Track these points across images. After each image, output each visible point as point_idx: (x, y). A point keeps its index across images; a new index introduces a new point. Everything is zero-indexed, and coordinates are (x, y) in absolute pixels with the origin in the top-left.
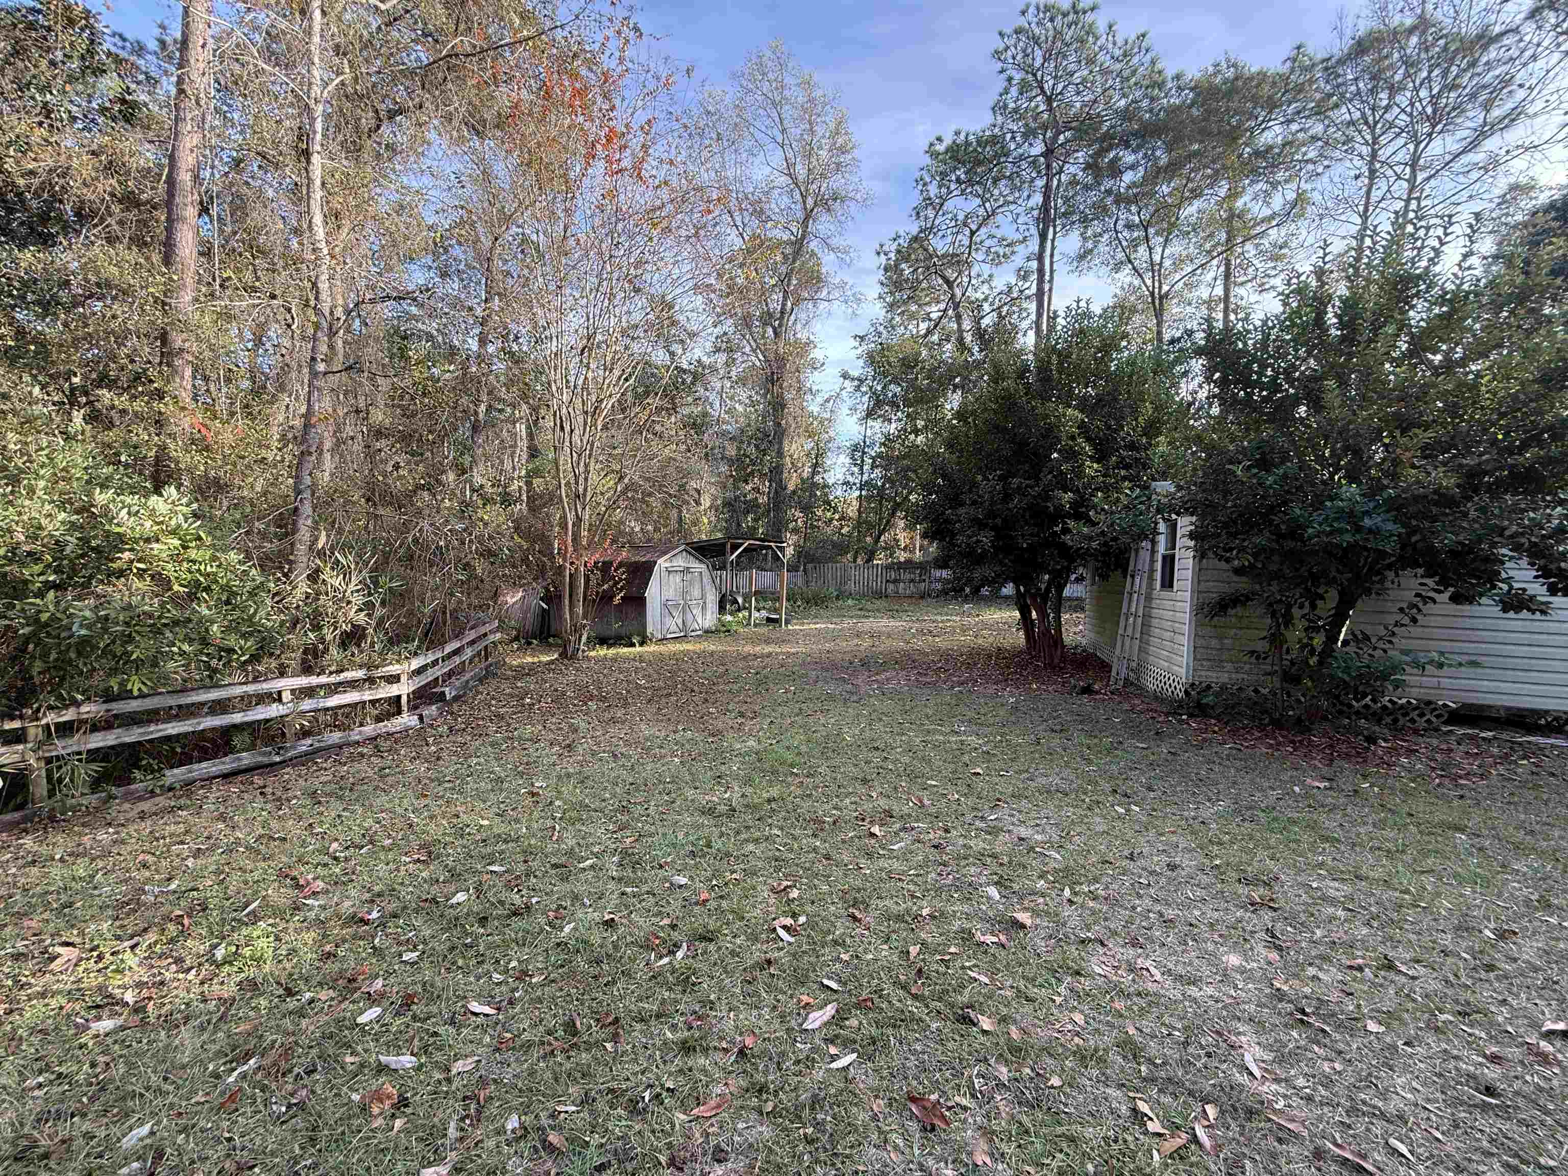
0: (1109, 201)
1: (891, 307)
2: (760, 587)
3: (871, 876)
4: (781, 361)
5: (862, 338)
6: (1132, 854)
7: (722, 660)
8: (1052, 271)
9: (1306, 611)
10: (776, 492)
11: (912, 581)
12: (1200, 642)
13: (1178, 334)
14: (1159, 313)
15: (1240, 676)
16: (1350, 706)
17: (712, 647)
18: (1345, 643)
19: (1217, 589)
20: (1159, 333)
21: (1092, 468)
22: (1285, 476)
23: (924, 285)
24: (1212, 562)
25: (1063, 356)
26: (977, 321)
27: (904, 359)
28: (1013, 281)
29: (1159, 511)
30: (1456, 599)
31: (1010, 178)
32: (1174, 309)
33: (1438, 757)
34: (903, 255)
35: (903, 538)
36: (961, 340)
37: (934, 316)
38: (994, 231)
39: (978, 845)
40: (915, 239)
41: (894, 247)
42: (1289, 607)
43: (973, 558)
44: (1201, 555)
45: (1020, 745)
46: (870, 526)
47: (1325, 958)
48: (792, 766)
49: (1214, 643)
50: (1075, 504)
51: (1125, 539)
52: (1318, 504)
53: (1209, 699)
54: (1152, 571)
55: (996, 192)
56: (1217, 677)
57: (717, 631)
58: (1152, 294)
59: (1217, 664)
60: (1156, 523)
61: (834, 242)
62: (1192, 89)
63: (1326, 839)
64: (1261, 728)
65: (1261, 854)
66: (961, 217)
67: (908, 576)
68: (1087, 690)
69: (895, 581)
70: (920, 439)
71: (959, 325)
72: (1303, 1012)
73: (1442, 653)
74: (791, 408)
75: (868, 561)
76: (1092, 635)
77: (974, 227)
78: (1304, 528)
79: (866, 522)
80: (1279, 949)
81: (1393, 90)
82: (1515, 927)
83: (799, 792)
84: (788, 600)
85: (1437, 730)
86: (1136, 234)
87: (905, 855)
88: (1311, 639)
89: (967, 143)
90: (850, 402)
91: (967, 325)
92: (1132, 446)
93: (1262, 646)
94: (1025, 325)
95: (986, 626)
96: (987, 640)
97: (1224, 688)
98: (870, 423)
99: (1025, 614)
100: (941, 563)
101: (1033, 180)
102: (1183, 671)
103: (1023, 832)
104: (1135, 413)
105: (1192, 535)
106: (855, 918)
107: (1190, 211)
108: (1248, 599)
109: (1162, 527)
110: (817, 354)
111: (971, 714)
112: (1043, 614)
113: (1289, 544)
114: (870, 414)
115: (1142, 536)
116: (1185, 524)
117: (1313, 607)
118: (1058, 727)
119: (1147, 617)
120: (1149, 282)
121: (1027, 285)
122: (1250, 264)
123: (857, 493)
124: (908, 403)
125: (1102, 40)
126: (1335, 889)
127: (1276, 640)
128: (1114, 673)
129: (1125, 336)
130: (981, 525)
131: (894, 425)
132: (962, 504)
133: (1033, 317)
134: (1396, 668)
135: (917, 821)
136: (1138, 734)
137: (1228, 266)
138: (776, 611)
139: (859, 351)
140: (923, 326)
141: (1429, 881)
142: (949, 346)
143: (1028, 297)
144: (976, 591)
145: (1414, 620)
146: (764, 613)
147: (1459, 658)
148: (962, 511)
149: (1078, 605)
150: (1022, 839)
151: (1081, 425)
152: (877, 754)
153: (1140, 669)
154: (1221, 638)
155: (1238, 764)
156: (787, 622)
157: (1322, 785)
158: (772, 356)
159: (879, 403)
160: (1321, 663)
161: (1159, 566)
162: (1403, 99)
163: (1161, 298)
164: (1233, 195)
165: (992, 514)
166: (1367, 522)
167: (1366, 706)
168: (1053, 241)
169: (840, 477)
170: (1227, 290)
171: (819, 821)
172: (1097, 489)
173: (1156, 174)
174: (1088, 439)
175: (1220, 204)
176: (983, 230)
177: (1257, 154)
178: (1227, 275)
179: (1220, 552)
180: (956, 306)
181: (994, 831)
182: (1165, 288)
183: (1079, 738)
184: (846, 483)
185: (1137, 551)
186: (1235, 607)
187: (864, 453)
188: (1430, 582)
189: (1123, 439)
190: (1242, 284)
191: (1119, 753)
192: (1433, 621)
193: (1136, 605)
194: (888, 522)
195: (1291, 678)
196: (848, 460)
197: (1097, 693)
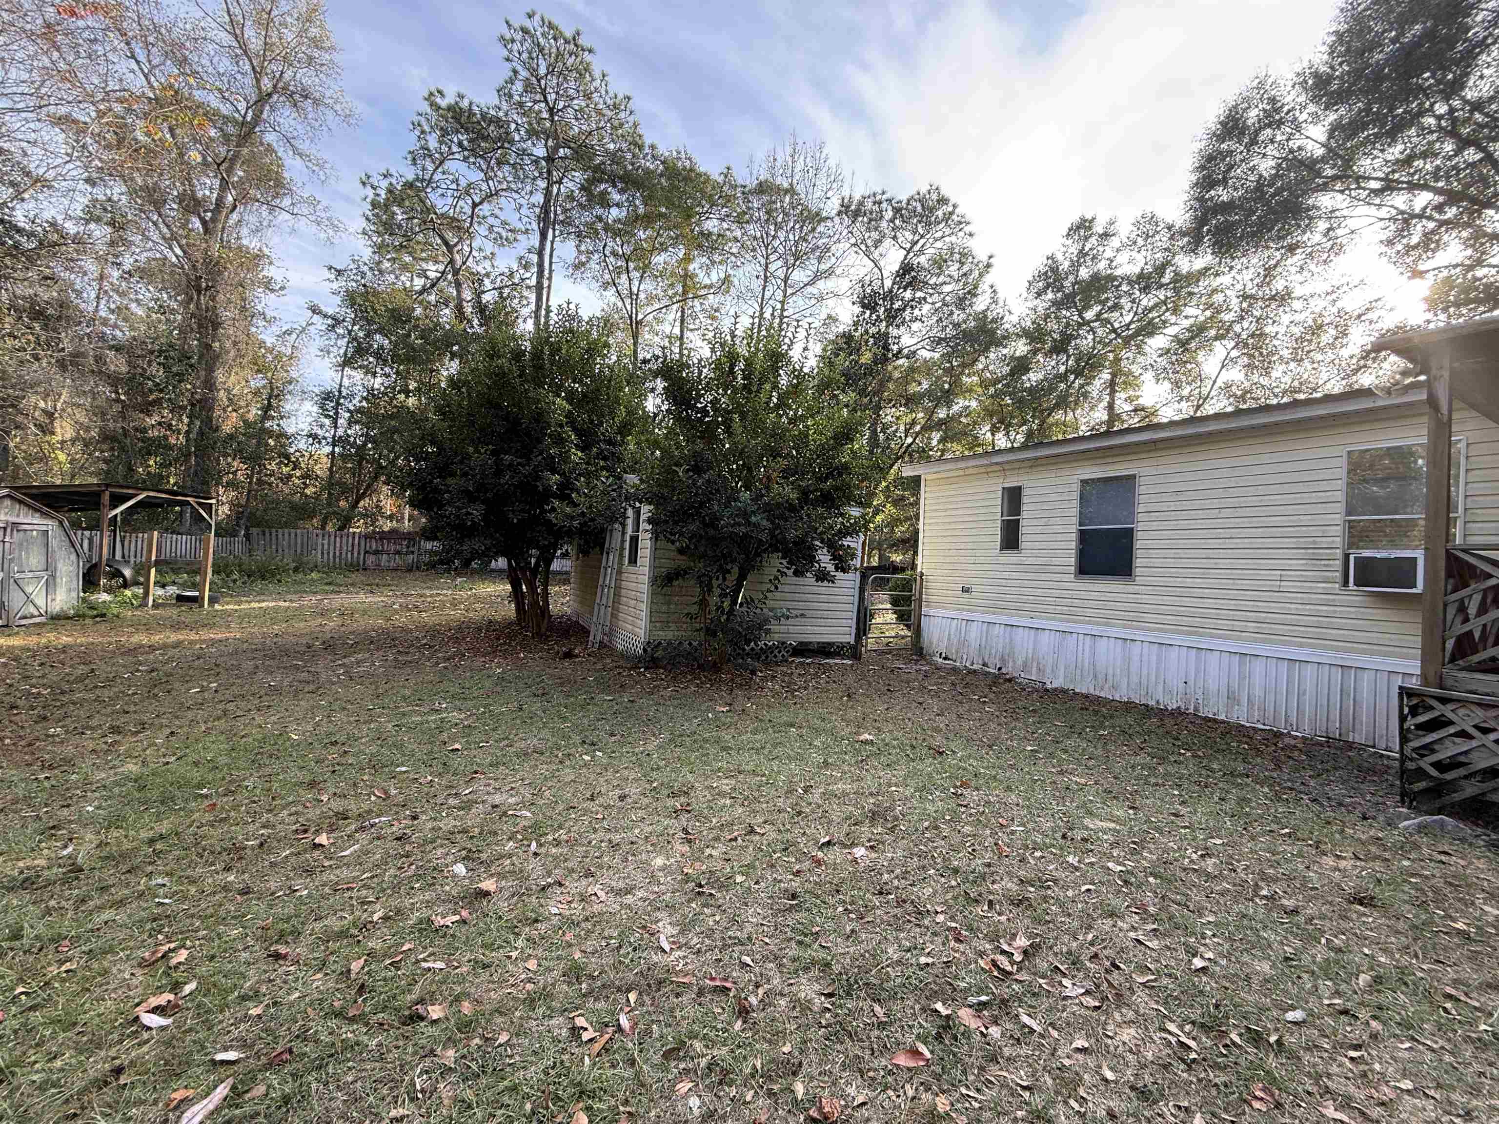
0: (599, 226)
1: (380, 249)
2: (166, 554)
3: (309, 896)
4: (214, 267)
5: (339, 272)
6: (592, 796)
7: (85, 656)
8: (551, 271)
9: (720, 582)
10: (201, 433)
11: (398, 553)
12: (655, 607)
13: (648, 357)
14: (635, 336)
15: (679, 633)
16: (744, 650)
17: (65, 640)
18: (741, 605)
19: (668, 565)
20: (635, 352)
21: (577, 455)
22: (709, 481)
23: (420, 237)
24: (662, 544)
25: (555, 349)
26: (479, 294)
27: (394, 310)
28: (515, 267)
29: (627, 499)
30: (797, 573)
31: (513, 166)
32: (646, 335)
33: (786, 679)
34: (395, 197)
35: (389, 505)
36: (459, 308)
37: (432, 275)
38: (497, 212)
39: (447, 824)
40: (410, 185)
41: (384, 184)
42: (711, 579)
43: (465, 531)
44: (656, 537)
45: (502, 713)
46: (345, 490)
47: (717, 839)
48: (200, 786)
49: (664, 608)
50: (563, 486)
51: (600, 520)
52: (727, 505)
53: (659, 654)
54: (622, 549)
55: (499, 174)
56: (667, 635)
57: (79, 616)
58: (631, 317)
59: (665, 624)
60: (626, 510)
61: (303, 146)
62: (663, 163)
63: (724, 749)
64: (692, 672)
65: (685, 770)
66: (463, 183)
67: (393, 548)
68: (569, 655)
69: (376, 552)
70: (411, 401)
71: (459, 292)
72: (701, 886)
73: (788, 609)
74: (228, 330)
75: (341, 529)
76: (576, 605)
77: (477, 200)
78: (718, 520)
79: (339, 483)
80: (689, 841)
81: (778, 227)
82: (812, 783)
83: (209, 817)
84: (216, 572)
85: (786, 661)
86: (619, 263)
87: (359, 860)
88: (723, 602)
89: (471, 113)
90: (321, 342)
91: (467, 295)
92: (610, 442)
93: (694, 609)
94: (525, 311)
95: (477, 598)
96: (479, 613)
97: (669, 643)
98: (348, 371)
99: (516, 585)
100: (429, 534)
101: (535, 179)
102: (642, 632)
103: (497, 799)
104: (612, 414)
105: (649, 521)
106: (277, 956)
107: (659, 259)
108: (686, 573)
109: (630, 512)
110: (271, 272)
111: (455, 689)
112: (532, 588)
113: (711, 532)
114: (347, 362)
115: (613, 519)
116: (646, 510)
117: (724, 579)
118: (540, 692)
119: (618, 588)
120: (629, 307)
121: (528, 275)
122: (697, 316)
123: (328, 449)
124: (396, 359)
125: (597, 83)
126: (726, 785)
127: (703, 603)
128: (591, 638)
129: (607, 345)
130: (471, 497)
131: (379, 380)
132: (452, 475)
133: (533, 307)
134: (767, 621)
135: (379, 816)
136: (608, 690)
137: (683, 312)
138: (194, 586)
139: (335, 286)
140: (419, 283)
141: (775, 764)
142: (447, 311)
143: (528, 287)
144: (466, 564)
145: (776, 588)
146: (173, 590)
147: (796, 612)
148: (450, 481)
149: (564, 578)
150: (496, 806)
151: (569, 415)
152: (334, 749)
153: (611, 633)
154: (669, 603)
155: (676, 702)
156: (213, 600)
157: (725, 710)
158: (198, 255)
159: (360, 351)
160: (728, 619)
161: (627, 545)
162: (782, 235)
163: (637, 323)
164: (688, 259)
165: (481, 487)
166: (753, 519)
167: (752, 649)
168: (552, 242)
169: (305, 428)
170: (682, 331)
171: (238, 849)
172: (580, 475)
173: (634, 220)
174: (574, 429)
175: (680, 262)
176: (486, 206)
177: (702, 233)
178: (682, 321)
179: (668, 535)
180: (456, 272)
181: (467, 806)
182: (640, 317)
183: (557, 697)
184: (313, 436)
185: (611, 531)
186: (677, 579)
187: (338, 404)
188: (784, 562)
189: (603, 434)
190: (692, 330)
191: (590, 707)
192: (787, 588)
193: (609, 579)
194: (369, 486)
195: (711, 632)
196: (315, 409)
197: (577, 656)
